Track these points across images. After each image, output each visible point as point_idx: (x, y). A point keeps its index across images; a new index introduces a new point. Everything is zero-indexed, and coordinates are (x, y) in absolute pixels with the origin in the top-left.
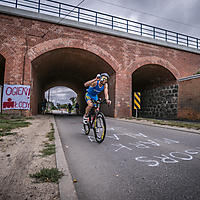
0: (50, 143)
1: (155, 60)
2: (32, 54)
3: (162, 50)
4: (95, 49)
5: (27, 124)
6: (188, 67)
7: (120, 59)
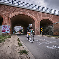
0: (20, 42)
1: (46, 18)
2: (11, 16)
3: (49, 15)
4: (29, 15)
5: (10, 37)
6: (56, 20)
7: (36, 18)
